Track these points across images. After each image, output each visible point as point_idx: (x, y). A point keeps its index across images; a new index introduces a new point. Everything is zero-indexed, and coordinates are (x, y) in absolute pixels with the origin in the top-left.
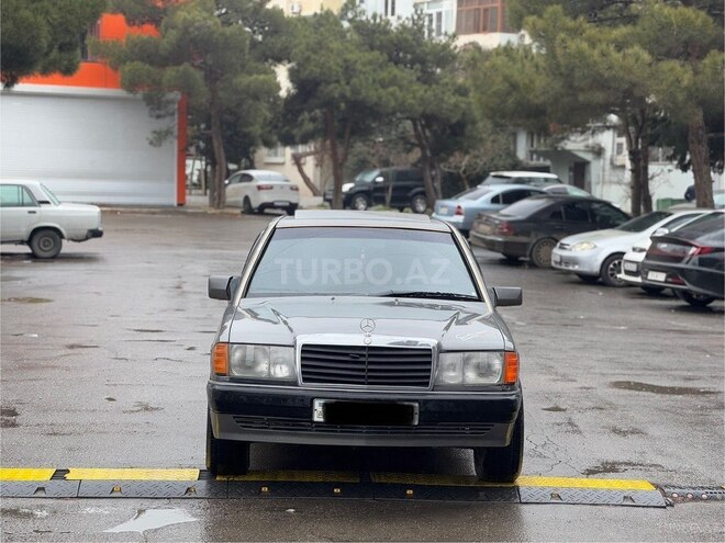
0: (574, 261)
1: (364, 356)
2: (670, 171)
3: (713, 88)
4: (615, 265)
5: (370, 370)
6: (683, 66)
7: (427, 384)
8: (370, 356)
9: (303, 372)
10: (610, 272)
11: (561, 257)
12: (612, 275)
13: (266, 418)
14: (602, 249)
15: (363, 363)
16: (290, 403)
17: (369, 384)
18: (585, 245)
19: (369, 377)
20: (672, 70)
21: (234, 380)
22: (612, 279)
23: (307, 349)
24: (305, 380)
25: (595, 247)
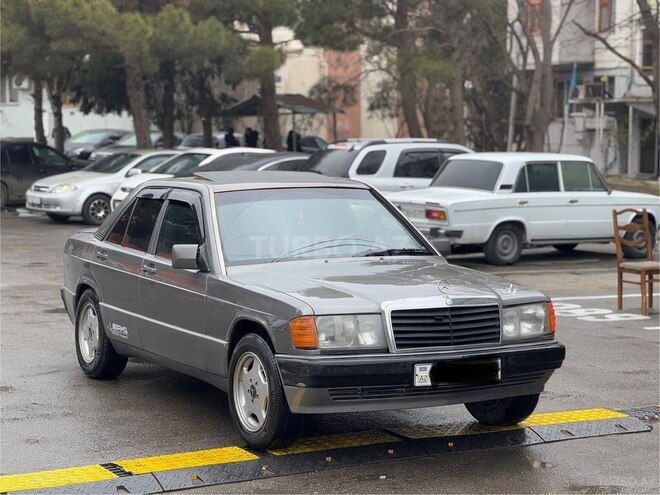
0: (56, 203)
1: (446, 317)
2: (72, 113)
3: (172, 40)
4: (95, 204)
5: (455, 331)
6: (144, 18)
7: (498, 340)
8: (453, 316)
9: (396, 339)
10: (91, 212)
11: (41, 199)
12: (93, 214)
13: (360, 388)
14: (82, 191)
15: (447, 324)
16: (393, 371)
17: (455, 344)
18: (66, 187)
19: (455, 337)
20: (136, 21)
21: (325, 353)
22: (93, 218)
23: (397, 315)
24: (398, 346)
25: (76, 188)
